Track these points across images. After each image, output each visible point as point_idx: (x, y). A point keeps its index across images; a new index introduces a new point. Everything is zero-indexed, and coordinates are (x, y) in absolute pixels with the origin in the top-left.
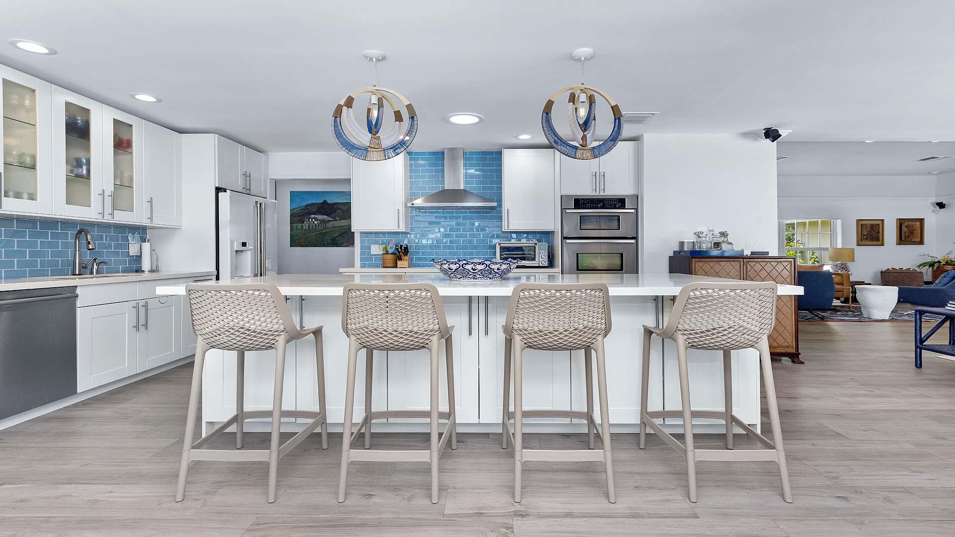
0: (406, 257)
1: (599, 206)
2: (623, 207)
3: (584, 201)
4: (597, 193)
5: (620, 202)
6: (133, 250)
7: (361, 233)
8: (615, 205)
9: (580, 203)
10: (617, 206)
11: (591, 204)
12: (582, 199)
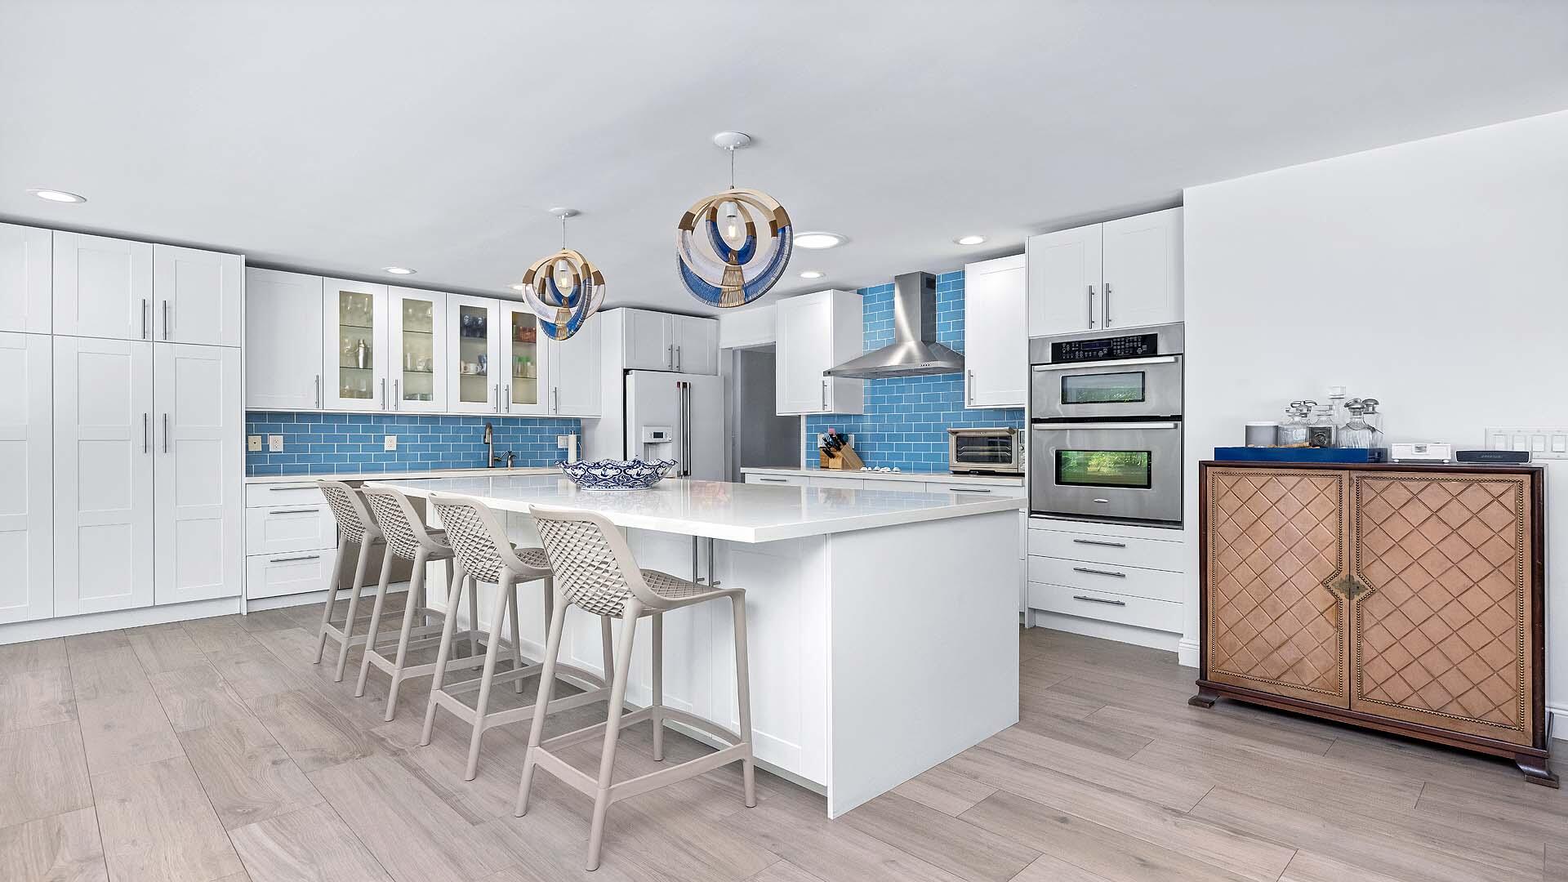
0: (839, 453)
1: (1101, 354)
2: (1153, 352)
3: (1071, 347)
4: (1097, 328)
5: (1146, 344)
6: (561, 444)
7: (807, 416)
8: (1135, 349)
9: (1063, 352)
10: (1139, 351)
11: (1084, 351)
12: (1067, 343)
